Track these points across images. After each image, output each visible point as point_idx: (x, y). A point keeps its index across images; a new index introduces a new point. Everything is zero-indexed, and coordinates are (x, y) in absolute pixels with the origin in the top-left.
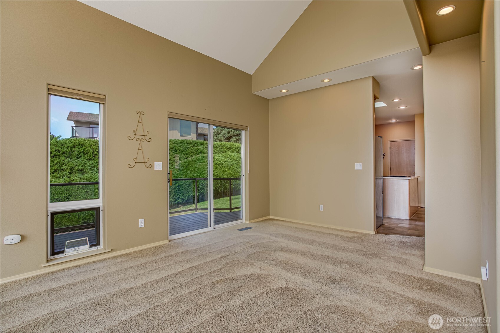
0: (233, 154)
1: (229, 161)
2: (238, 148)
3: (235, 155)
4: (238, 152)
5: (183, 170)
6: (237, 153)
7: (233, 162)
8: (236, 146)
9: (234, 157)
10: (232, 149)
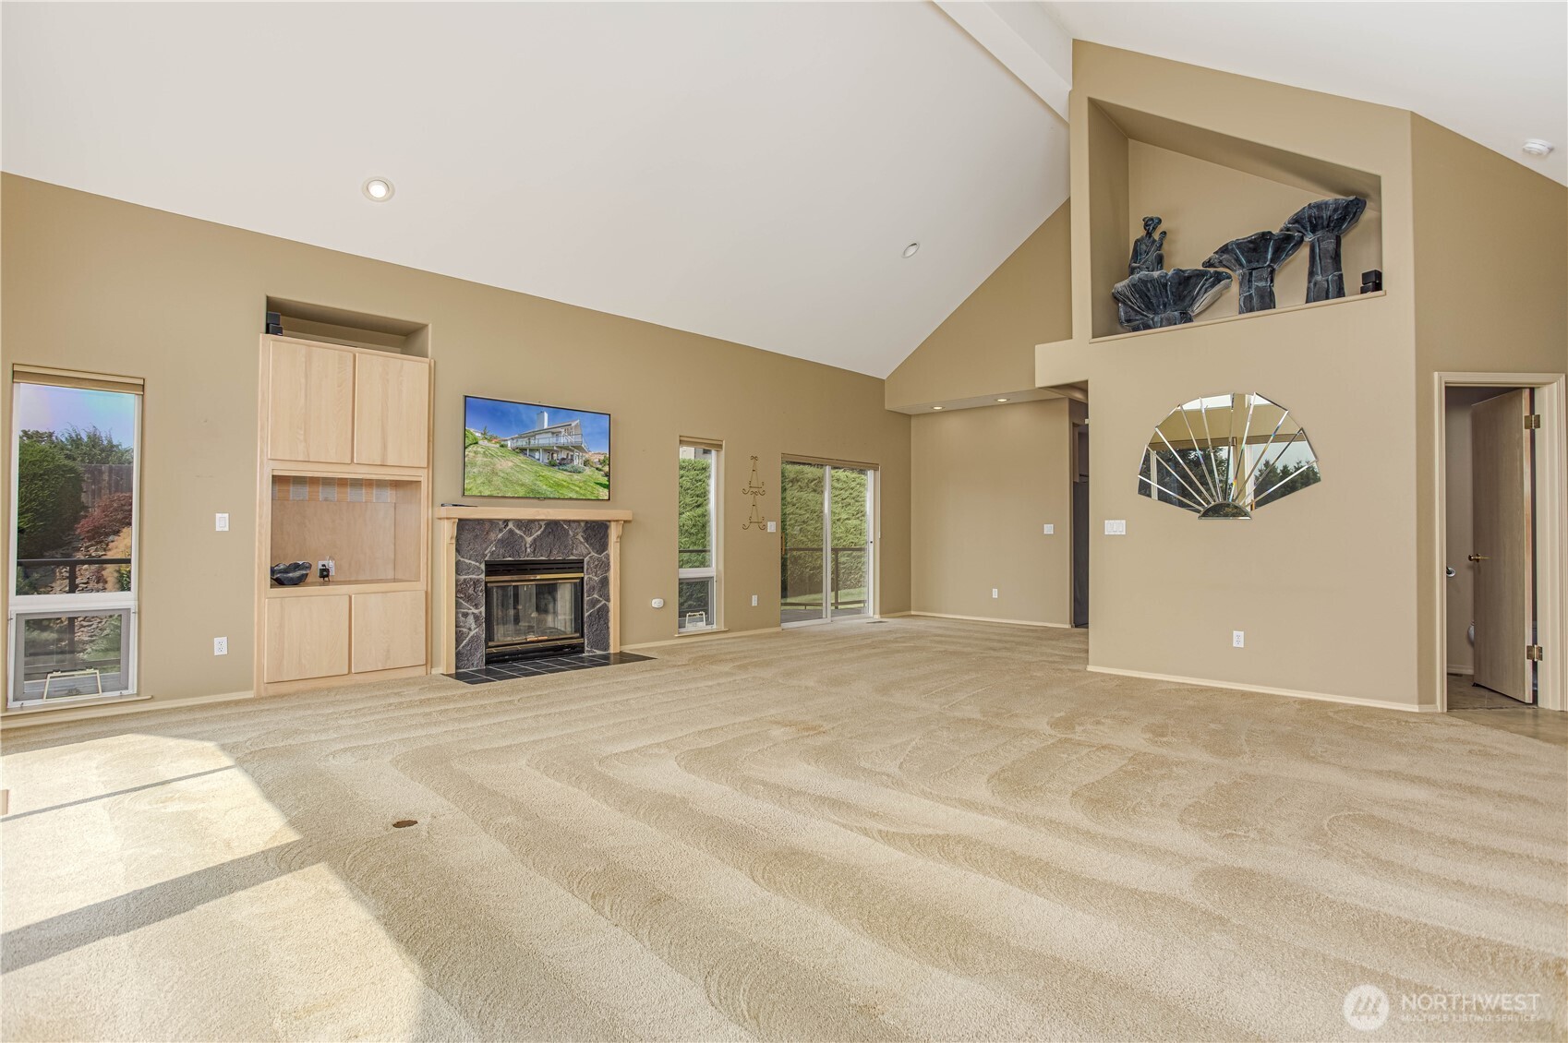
0: (804, 495)
1: (798, 511)
2: (814, 480)
3: (810, 498)
4: (815, 491)
5: (697, 534)
6: (812, 494)
7: (808, 515)
8: (810, 476)
9: (809, 503)
10: (799, 483)
